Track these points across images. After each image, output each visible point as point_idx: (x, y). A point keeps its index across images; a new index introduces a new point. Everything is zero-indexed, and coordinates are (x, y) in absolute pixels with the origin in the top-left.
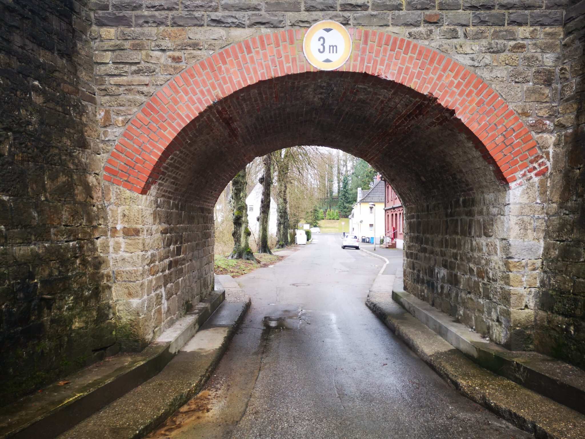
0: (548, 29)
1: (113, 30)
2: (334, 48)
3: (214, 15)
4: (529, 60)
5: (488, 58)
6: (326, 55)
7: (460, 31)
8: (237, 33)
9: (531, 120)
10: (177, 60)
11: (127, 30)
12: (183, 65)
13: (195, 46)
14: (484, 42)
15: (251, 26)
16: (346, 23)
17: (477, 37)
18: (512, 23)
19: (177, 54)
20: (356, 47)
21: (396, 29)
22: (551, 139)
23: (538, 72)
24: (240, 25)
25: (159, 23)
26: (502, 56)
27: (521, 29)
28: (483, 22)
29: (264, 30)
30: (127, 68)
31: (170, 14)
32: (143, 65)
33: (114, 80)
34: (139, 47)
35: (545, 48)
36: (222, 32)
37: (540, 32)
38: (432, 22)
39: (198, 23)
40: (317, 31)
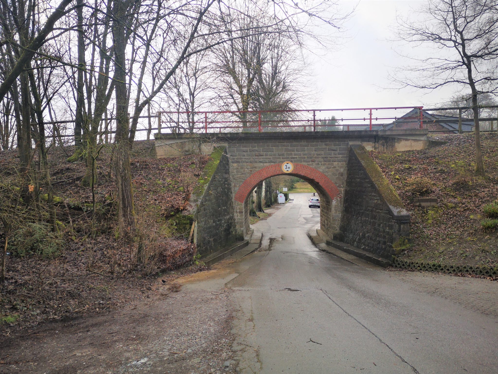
0: (342, 163)
1: (236, 164)
2: (289, 168)
3: (260, 160)
4: (337, 170)
5: (327, 170)
6: (287, 169)
7: (320, 163)
8: (265, 164)
9: (338, 185)
10: (251, 171)
11: (239, 164)
12: (253, 172)
13: (256, 168)
14: (326, 166)
15: (269, 163)
16: (292, 162)
17: (324, 165)
18: (333, 161)
19: (251, 170)
20: (294, 167)
21: (304, 163)
22: (342, 189)
23: (339, 173)
24: (267, 163)
25: (247, 162)
26: (330, 169)
27: (335, 163)
28: (325, 161)
29: (272, 164)
30: (239, 173)
31: (249, 160)
32: (243, 172)
33: (236, 176)
34: (242, 168)
35: (341, 167)
36: (262, 164)
37: (340, 163)
38: (313, 161)
39: (256, 162)
40: (285, 164)
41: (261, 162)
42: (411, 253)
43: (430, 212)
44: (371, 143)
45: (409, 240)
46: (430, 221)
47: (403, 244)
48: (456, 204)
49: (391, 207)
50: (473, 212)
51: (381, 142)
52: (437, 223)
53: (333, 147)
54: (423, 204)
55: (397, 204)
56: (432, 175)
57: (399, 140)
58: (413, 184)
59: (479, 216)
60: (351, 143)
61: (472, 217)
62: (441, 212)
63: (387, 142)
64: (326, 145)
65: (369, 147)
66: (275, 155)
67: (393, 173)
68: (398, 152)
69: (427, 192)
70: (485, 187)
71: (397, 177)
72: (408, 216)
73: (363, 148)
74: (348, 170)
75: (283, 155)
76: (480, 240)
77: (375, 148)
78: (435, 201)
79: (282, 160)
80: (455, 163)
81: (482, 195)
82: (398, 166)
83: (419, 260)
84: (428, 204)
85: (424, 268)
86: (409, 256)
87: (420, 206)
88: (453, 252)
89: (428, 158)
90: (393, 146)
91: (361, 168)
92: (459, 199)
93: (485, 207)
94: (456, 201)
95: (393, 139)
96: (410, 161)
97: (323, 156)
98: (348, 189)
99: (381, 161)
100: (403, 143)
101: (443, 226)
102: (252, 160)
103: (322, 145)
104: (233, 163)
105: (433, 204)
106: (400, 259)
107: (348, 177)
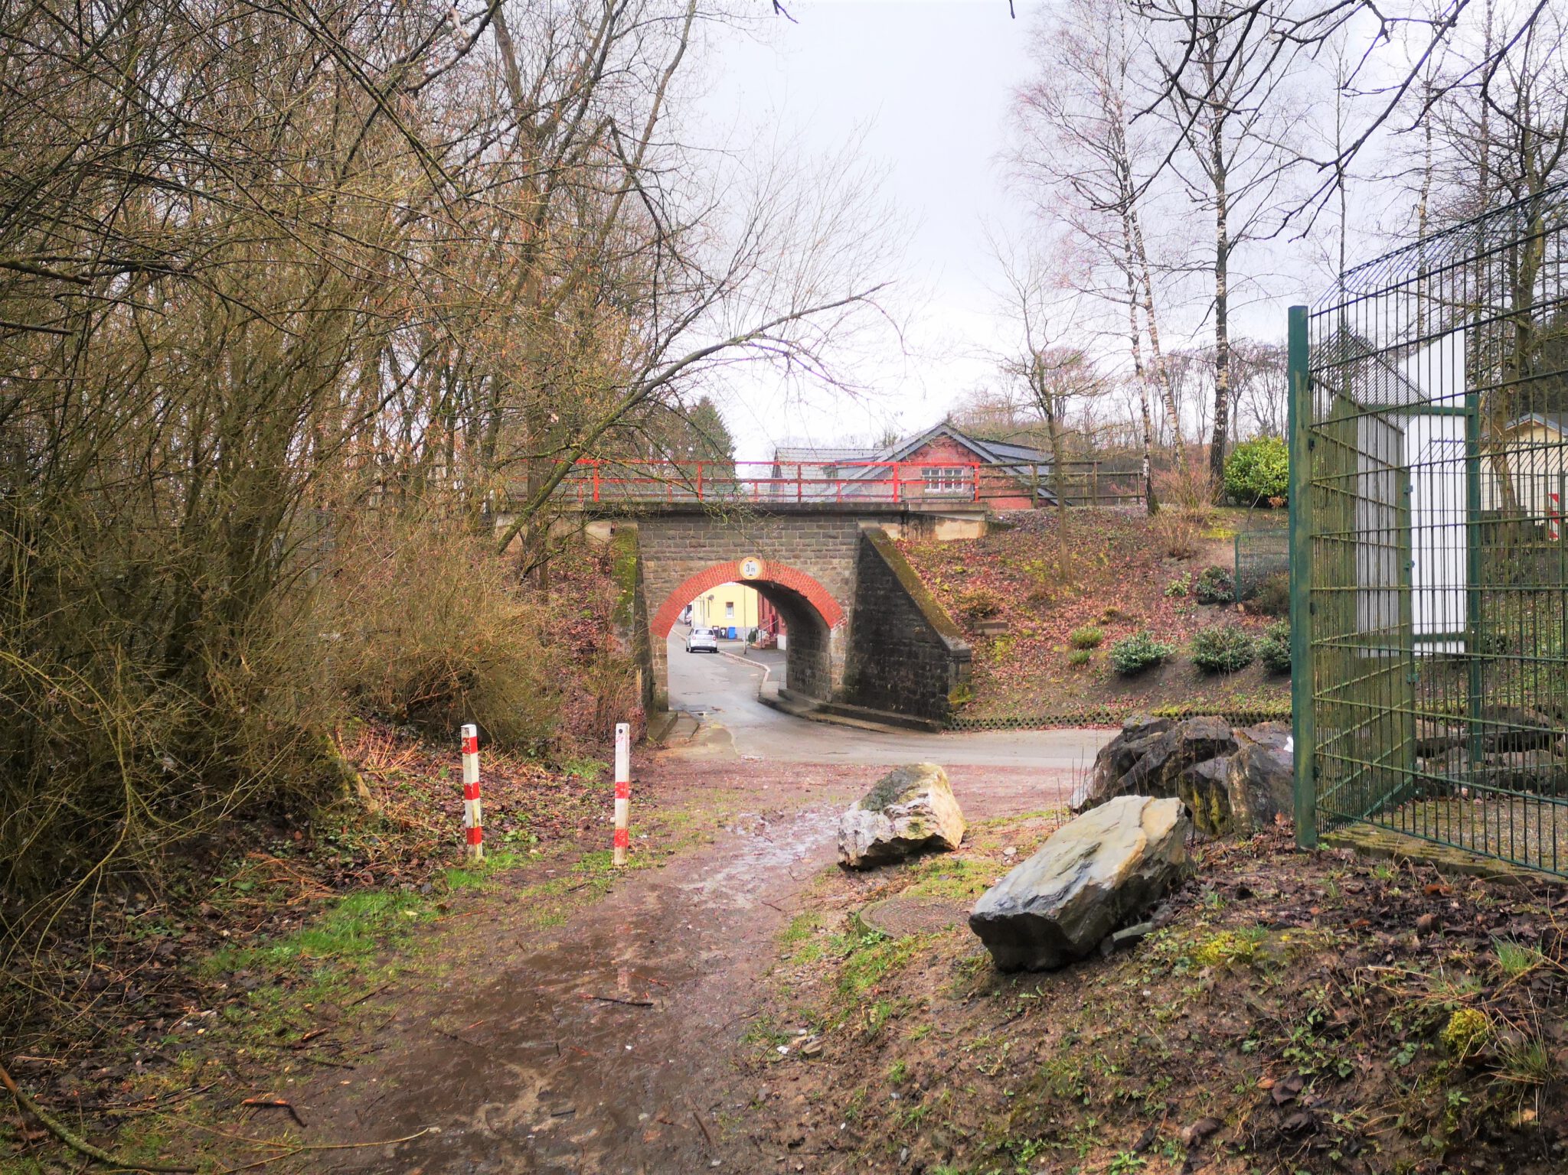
0: (847, 560)
1: (655, 563)
2: (753, 569)
3: (699, 555)
4: (838, 574)
5: (820, 573)
6: (750, 573)
7: (809, 561)
8: (709, 563)
9: (840, 601)
10: (683, 576)
11: (660, 562)
12: (685, 578)
13: (691, 569)
14: (819, 566)
15: (716, 559)
16: (758, 558)
18: (831, 557)
19: (682, 573)
20: (763, 568)
21: (781, 561)
23: (842, 579)
24: (712, 560)
25: (674, 559)
26: (826, 572)
27: (835, 560)
28: (818, 557)
29: (722, 562)
31: (679, 555)
33: (654, 586)
34: (664, 570)
35: (846, 568)
36: (703, 563)
37: (843, 561)
38: (795, 557)
39: (692, 559)
40: (746, 562)
41: (700, 559)
42: (975, 707)
43: (998, 643)
44: (895, 525)
45: (971, 688)
46: (998, 658)
47: (963, 694)
48: (1034, 630)
49: (944, 637)
50: (1058, 641)
51: (912, 523)
52: (1009, 660)
53: (832, 532)
54: (988, 631)
55: (952, 633)
56: (998, 584)
57: (942, 520)
58: (971, 599)
59: (1065, 648)
60: (863, 525)
61: (1056, 649)
62: (1013, 643)
63: (921, 523)
64: (819, 527)
65: (893, 531)
66: (727, 545)
67: (938, 580)
68: (943, 542)
69: (993, 613)
70: (1074, 603)
71: (946, 587)
72: (969, 651)
73: (885, 535)
74: (860, 574)
75: (742, 545)
76: (1067, 681)
77: (903, 535)
78: (1005, 626)
79: (740, 554)
80: (1031, 565)
81: (1069, 615)
82: (943, 568)
83: (985, 715)
84: (995, 631)
85: (992, 725)
86: (972, 712)
87: (982, 634)
88: (1032, 701)
89: (989, 554)
90: (932, 531)
91: (886, 571)
92: (1038, 622)
93: (1074, 632)
94: (1033, 625)
95: (932, 518)
96: (962, 559)
97: (815, 547)
98: (860, 608)
99: (917, 560)
100: (948, 525)
101: (1017, 665)
102: (684, 554)
103: (811, 527)
104: (647, 560)
105: (1002, 631)
106: (960, 716)
107: (859, 587)
